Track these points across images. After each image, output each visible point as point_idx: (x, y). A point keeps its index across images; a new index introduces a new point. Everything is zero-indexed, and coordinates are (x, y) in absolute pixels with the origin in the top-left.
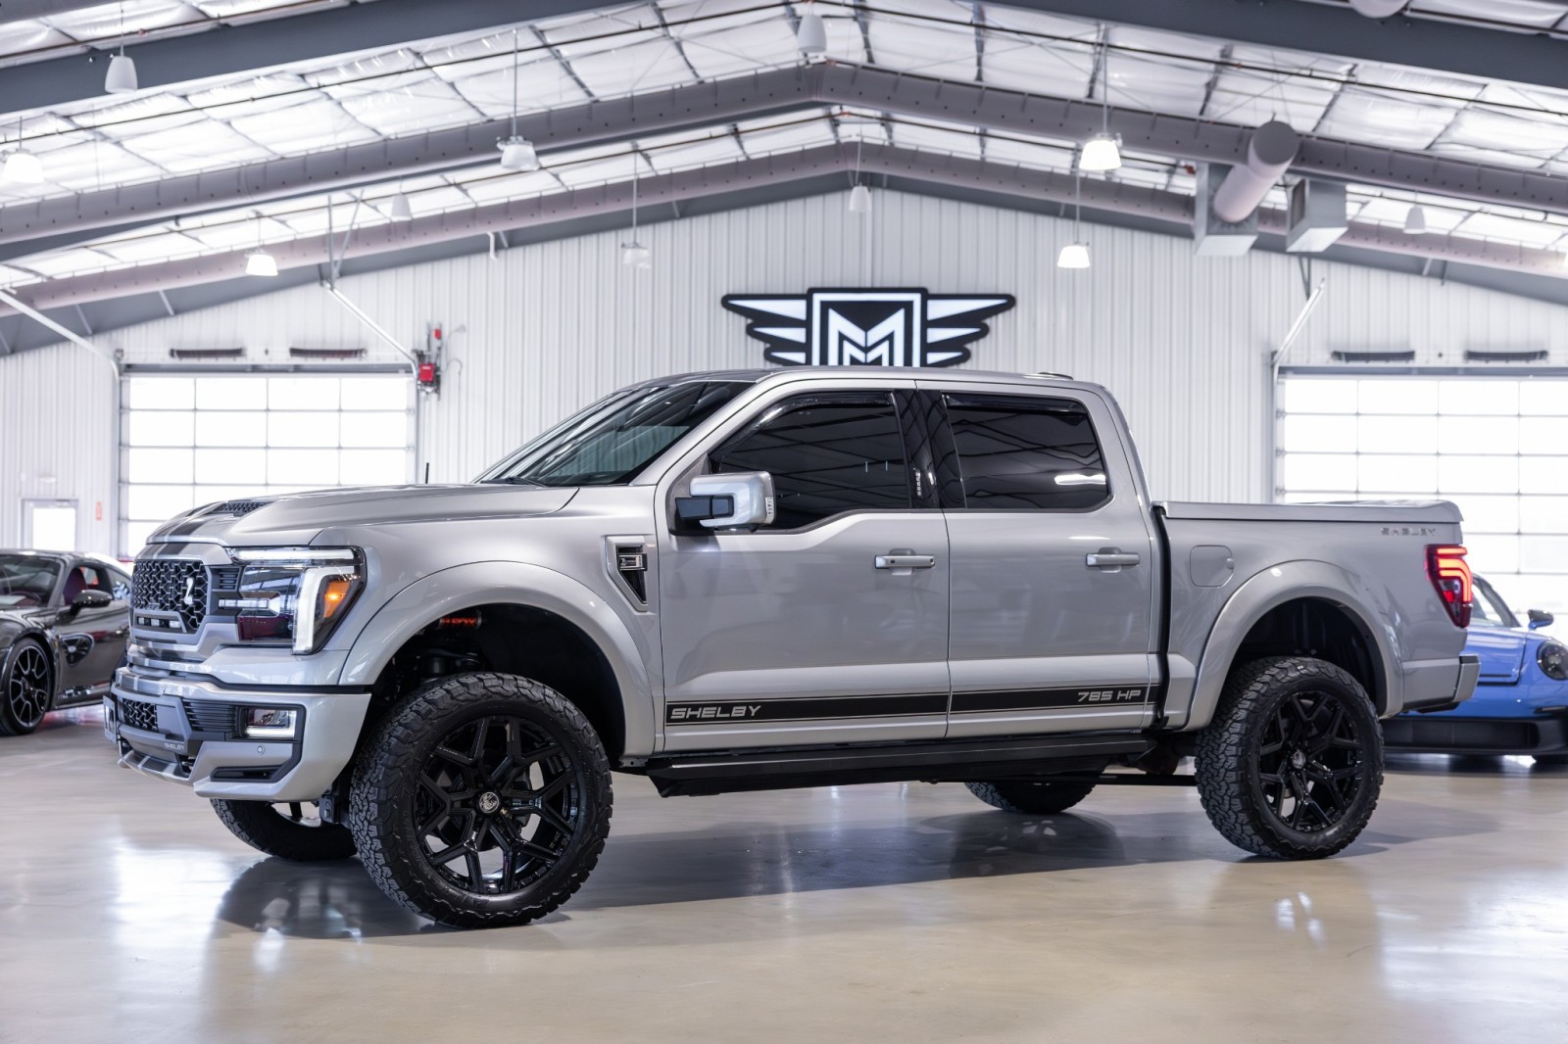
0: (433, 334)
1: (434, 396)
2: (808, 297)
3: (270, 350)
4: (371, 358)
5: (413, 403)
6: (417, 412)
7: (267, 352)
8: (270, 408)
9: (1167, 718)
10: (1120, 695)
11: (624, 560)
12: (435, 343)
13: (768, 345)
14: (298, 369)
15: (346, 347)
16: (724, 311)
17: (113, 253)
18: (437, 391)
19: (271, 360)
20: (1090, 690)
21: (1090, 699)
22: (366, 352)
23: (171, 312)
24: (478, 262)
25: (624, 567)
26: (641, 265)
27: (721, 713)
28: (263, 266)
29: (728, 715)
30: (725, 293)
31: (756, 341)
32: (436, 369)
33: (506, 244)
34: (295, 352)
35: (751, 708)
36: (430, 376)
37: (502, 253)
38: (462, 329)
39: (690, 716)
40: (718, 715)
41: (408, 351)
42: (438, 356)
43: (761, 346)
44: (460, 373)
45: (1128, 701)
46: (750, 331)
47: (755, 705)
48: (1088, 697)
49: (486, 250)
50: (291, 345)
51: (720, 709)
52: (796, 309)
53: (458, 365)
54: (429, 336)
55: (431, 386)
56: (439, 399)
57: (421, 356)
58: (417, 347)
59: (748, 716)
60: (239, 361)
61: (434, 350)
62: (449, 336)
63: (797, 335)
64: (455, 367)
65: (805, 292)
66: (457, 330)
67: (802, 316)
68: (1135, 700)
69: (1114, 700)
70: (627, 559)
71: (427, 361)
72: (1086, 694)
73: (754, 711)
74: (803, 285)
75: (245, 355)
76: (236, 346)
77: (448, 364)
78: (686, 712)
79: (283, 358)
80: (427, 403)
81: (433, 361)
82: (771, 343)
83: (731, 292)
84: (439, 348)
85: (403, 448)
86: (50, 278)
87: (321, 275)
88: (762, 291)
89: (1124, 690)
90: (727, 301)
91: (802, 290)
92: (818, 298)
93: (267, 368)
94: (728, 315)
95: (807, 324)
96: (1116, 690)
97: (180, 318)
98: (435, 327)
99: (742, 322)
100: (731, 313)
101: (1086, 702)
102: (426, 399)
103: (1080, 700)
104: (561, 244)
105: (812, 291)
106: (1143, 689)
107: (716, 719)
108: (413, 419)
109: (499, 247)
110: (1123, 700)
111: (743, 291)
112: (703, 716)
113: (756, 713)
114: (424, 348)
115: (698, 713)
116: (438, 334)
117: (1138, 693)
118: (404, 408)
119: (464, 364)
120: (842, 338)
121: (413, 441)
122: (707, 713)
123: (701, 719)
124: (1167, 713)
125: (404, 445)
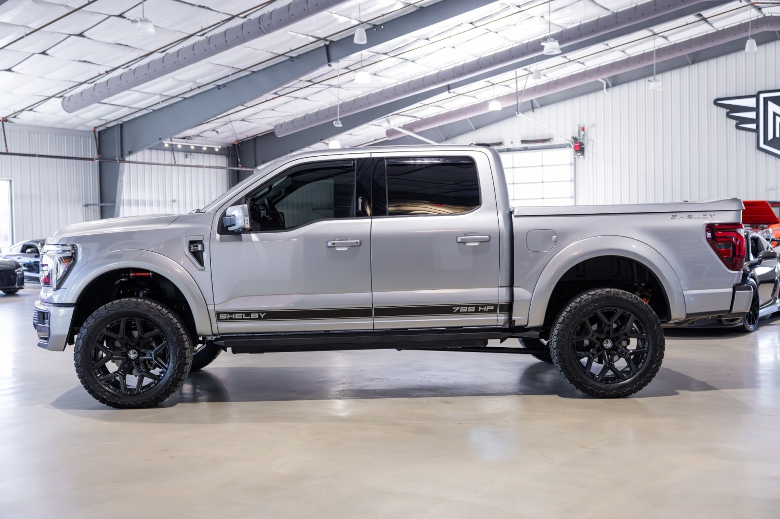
0: (581, 129)
1: (582, 157)
2: (757, 96)
3: (513, 141)
4: (555, 142)
5: (573, 161)
6: (575, 164)
7: (512, 143)
8: (514, 166)
9: (514, 321)
10: (480, 309)
11: (192, 247)
12: (582, 133)
13: (738, 122)
14: (526, 149)
15: (544, 138)
16: (715, 107)
17: (443, 106)
18: (583, 154)
19: (514, 146)
20: (460, 306)
21: (461, 311)
22: (552, 139)
23: (474, 129)
24: (600, 95)
25: (192, 249)
26: (659, 89)
27: (245, 316)
28: (495, 106)
29: (249, 317)
30: (715, 98)
31: (731, 120)
32: (581, 144)
33: (611, 85)
34: (523, 142)
35: (261, 314)
36: (580, 148)
37: (610, 89)
38: (594, 126)
39: (229, 317)
40: (244, 317)
41: (570, 138)
42: (583, 139)
43: (734, 122)
44: (593, 146)
45: (486, 312)
46: (728, 116)
47: (263, 313)
48: (460, 309)
49: (602, 89)
50: (522, 139)
51: (244, 315)
52: (751, 102)
53: (592, 142)
54: (579, 130)
55: (579, 153)
56: (584, 158)
57: (575, 139)
58: (575, 136)
59: (259, 318)
60: (501, 147)
61: (582, 136)
62: (588, 129)
63: (752, 115)
64: (590, 143)
65: (756, 94)
66: (591, 127)
67: (754, 106)
68: (490, 311)
69: (477, 311)
70: (193, 246)
71: (578, 141)
72: (458, 308)
73: (262, 316)
74: (755, 91)
75: (503, 145)
76: (500, 141)
77: (587, 142)
78: (227, 316)
79: (519, 145)
80: (579, 160)
81: (581, 141)
82: (739, 121)
83: (719, 97)
84: (584, 135)
85: (569, 181)
86: (421, 118)
87: (533, 107)
88: (734, 95)
89: (483, 306)
90: (716, 102)
91: (754, 93)
92: (762, 96)
93: (513, 149)
94: (717, 109)
95: (757, 109)
96: (477, 307)
97: (478, 131)
98: (582, 126)
99: (724, 111)
100: (719, 107)
101: (458, 312)
102: (579, 159)
103: (455, 311)
104: (637, 83)
105: (760, 92)
106: (496, 306)
107: (243, 319)
108: (573, 167)
109: (608, 87)
110: (482, 311)
111: (725, 96)
112: (236, 318)
113: (264, 316)
114: (577, 136)
115: (233, 316)
116: (583, 129)
117: (492, 308)
118: (569, 163)
119: (595, 142)
120: (775, 114)
121: (573, 177)
122: (237, 316)
123: (235, 319)
124: (514, 318)
125: (569, 179)
